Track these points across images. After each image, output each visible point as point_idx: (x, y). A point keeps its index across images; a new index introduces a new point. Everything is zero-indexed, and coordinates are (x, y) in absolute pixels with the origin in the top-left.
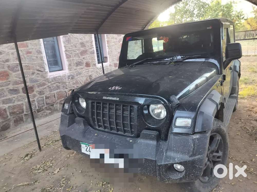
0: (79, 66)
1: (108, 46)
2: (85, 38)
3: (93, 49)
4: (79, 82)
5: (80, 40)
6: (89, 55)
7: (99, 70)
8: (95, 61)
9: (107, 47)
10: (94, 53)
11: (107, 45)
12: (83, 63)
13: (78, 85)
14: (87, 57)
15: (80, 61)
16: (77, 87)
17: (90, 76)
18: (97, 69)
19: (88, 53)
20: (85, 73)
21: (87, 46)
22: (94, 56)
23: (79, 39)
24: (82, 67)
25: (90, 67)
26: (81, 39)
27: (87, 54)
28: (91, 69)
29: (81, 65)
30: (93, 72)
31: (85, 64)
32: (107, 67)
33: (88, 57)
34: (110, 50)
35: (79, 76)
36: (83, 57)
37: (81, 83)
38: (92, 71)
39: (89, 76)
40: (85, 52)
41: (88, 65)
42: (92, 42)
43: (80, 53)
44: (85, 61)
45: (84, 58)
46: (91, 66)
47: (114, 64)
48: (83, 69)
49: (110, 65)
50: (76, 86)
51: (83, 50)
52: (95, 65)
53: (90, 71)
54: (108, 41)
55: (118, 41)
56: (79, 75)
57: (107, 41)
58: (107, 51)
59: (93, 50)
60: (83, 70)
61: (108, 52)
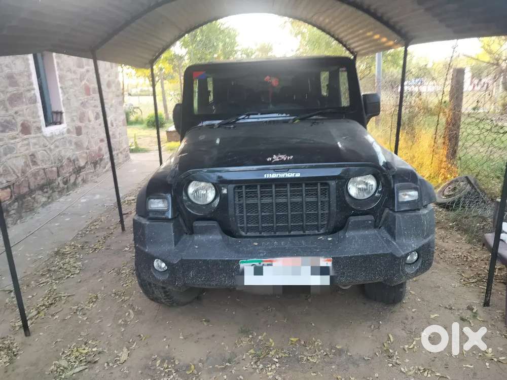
0: (8, 132)
1: (61, 88)
2: (15, 64)
3: (33, 92)
4: (11, 171)
5: (6, 69)
6: (27, 105)
7: (49, 142)
8: (40, 121)
9: (60, 91)
10: (35, 102)
11: (59, 85)
12: (15, 125)
13: (9, 179)
14: (23, 110)
15: (8, 118)
16: (7, 182)
17: (33, 155)
18: (45, 139)
19: (24, 100)
20: (23, 149)
21: (22, 85)
22: (36, 108)
23: (3, 66)
24: (14, 133)
25: (30, 134)
26: (7, 66)
27: (23, 102)
28: (32, 138)
29: (12, 130)
30: (37, 146)
31: (20, 128)
32: (63, 134)
33: (25, 110)
34: (65, 97)
35: (9, 156)
36: (16, 109)
37: (14, 172)
38: (35, 144)
39: (31, 155)
40: (18, 98)
41: (26, 129)
42: (29, 76)
43: (8, 100)
44: (19, 120)
45: (16, 113)
46: (32, 132)
47: (74, 128)
48: (16, 138)
49: (69, 131)
50: (5, 182)
51: (15, 92)
52: (39, 129)
53: (31, 144)
54: (61, 77)
55: (79, 77)
56: (11, 153)
57: (59, 76)
58: (62, 99)
59: (34, 94)
60: (17, 140)
61: (63, 101)
